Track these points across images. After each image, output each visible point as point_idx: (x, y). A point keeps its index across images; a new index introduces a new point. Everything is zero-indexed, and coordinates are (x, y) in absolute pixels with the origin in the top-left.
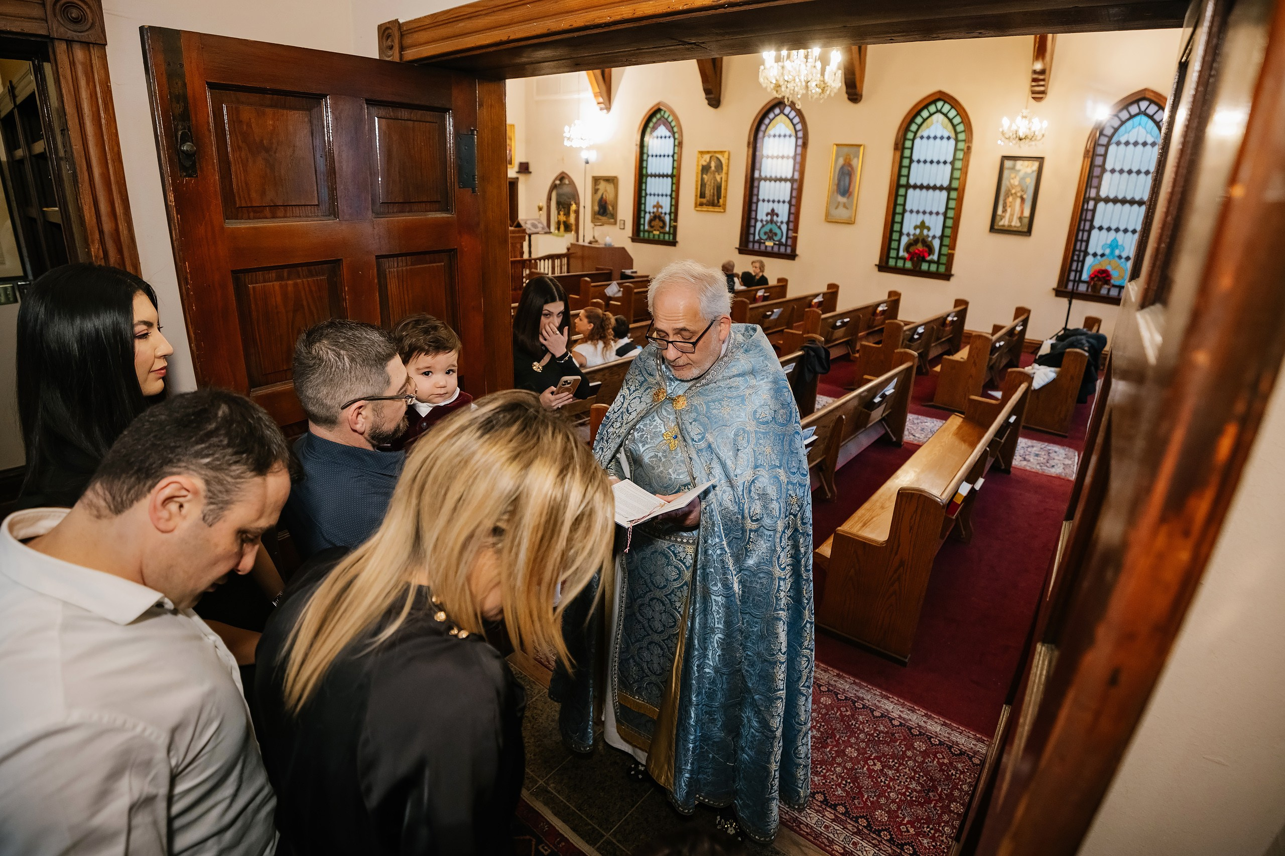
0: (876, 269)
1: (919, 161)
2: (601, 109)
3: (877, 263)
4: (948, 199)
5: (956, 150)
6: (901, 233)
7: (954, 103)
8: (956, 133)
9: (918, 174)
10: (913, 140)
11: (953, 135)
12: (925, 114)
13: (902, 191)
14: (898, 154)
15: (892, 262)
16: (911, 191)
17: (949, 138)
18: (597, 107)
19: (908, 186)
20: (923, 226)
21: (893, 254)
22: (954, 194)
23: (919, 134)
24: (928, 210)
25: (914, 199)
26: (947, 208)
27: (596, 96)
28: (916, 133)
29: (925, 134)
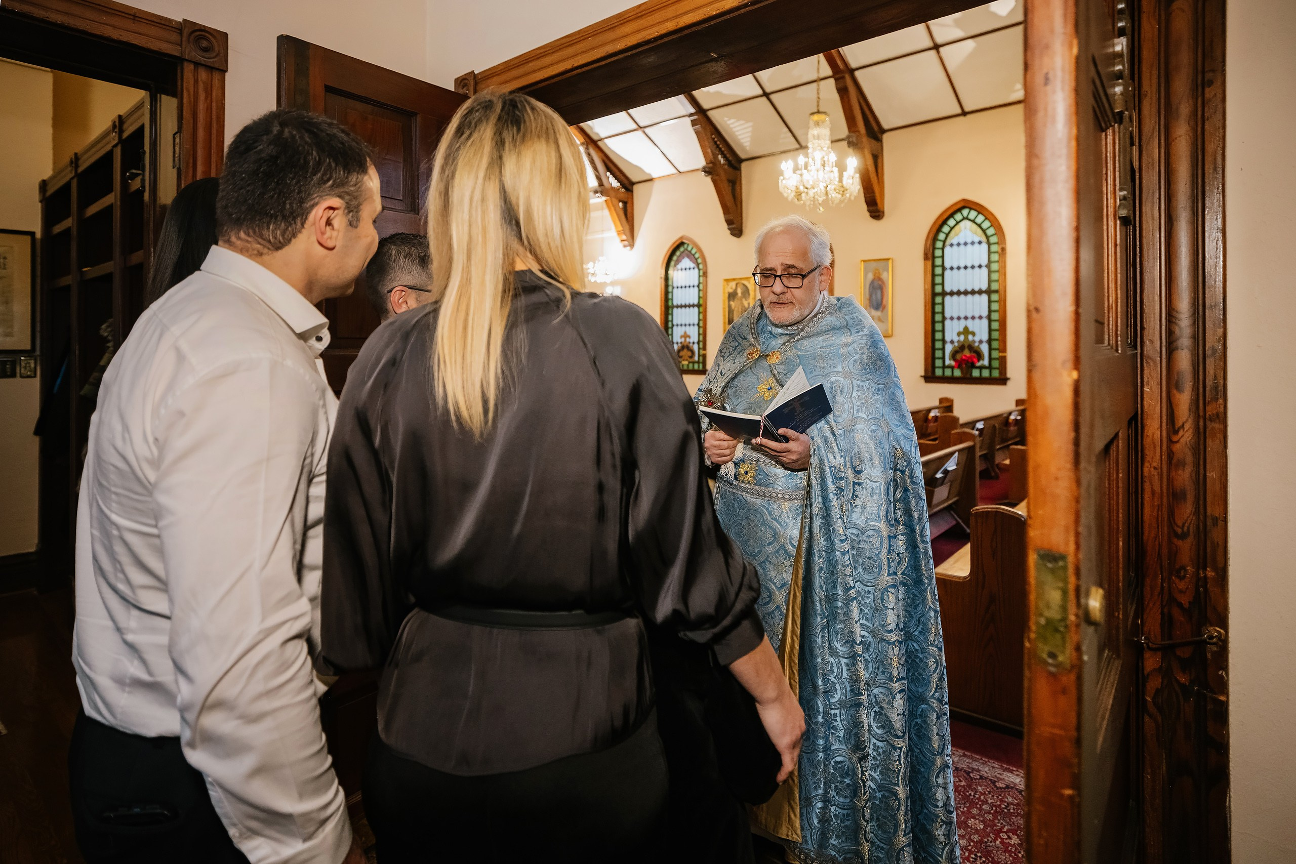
0: (923, 380)
1: (952, 268)
2: (625, 246)
3: (923, 374)
4: (990, 302)
5: (990, 253)
6: (944, 341)
7: (980, 209)
8: (987, 237)
9: (952, 281)
10: (943, 249)
11: (984, 239)
12: (951, 222)
13: (938, 299)
14: (929, 263)
15: (939, 372)
16: (948, 298)
17: (980, 243)
18: (621, 245)
19: (944, 294)
20: (966, 331)
21: (938, 363)
22: (995, 297)
23: (948, 242)
24: (969, 315)
25: (953, 306)
26: (990, 311)
27: (619, 233)
28: (944, 242)
29: (955, 242)
